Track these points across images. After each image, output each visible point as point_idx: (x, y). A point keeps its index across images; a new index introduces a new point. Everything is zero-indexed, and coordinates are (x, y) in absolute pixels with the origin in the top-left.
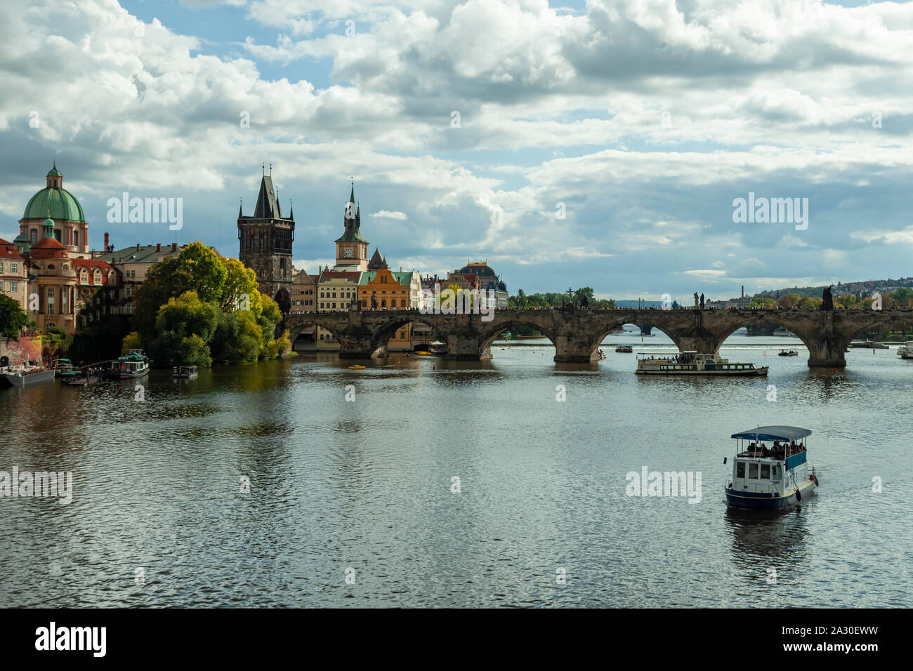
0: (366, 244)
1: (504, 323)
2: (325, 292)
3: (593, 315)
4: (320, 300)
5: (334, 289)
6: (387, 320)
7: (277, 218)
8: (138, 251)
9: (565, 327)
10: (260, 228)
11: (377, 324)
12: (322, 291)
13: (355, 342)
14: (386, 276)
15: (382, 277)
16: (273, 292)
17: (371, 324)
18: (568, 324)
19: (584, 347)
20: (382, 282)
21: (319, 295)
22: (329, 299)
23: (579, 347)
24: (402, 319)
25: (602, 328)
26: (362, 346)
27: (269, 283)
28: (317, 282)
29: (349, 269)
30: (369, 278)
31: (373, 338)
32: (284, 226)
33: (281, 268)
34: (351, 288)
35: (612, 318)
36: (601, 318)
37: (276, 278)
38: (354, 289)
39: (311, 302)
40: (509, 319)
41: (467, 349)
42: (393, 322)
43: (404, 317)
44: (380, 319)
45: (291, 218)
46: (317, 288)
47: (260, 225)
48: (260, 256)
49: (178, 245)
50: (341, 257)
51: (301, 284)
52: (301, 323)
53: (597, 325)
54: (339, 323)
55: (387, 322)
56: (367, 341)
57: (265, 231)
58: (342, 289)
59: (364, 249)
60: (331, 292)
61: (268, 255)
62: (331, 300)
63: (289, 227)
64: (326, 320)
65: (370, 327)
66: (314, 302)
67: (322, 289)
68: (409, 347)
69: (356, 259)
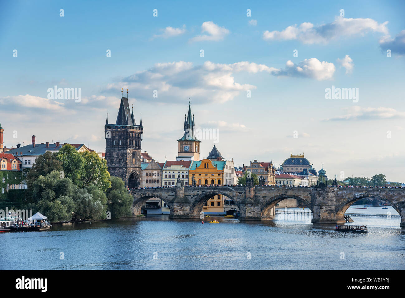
0: (199, 142)
1: (277, 195)
2: (168, 174)
3: (338, 191)
4: (164, 179)
5: (174, 172)
6: (200, 193)
7: (130, 124)
8: (34, 147)
9: (318, 199)
10: (119, 132)
11: (194, 196)
12: (166, 174)
13: (179, 208)
14: (208, 164)
15: (205, 164)
16: (127, 174)
17: (190, 196)
18: (321, 197)
19: (332, 213)
20: (205, 167)
21: (164, 177)
22: (170, 179)
23: (328, 213)
24: (210, 192)
25: (345, 201)
26: (184, 211)
27: (124, 168)
28: (162, 168)
29: (185, 159)
30: (197, 165)
31: (191, 205)
32: (135, 130)
33: (133, 158)
34: (185, 172)
35: (351, 193)
36: (344, 193)
37: (129, 164)
38: (187, 172)
39: (158, 181)
40: (281, 193)
41: (252, 213)
42: (204, 195)
43: (211, 191)
44: (195, 193)
45: (141, 125)
46: (162, 171)
47: (119, 130)
48: (119, 150)
49: (60, 144)
50: (181, 151)
51: (151, 169)
52: (145, 195)
53: (341, 198)
54: (169, 195)
55: (201, 195)
56: (187, 207)
57: (122, 134)
58: (179, 172)
59: (197, 146)
60: (172, 174)
61: (124, 150)
62: (172, 179)
63: (139, 131)
64: (160, 193)
65: (189, 198)
66: (160, 181)
67: (166, 172)
68: (223, 212)
69: (192, 152)
